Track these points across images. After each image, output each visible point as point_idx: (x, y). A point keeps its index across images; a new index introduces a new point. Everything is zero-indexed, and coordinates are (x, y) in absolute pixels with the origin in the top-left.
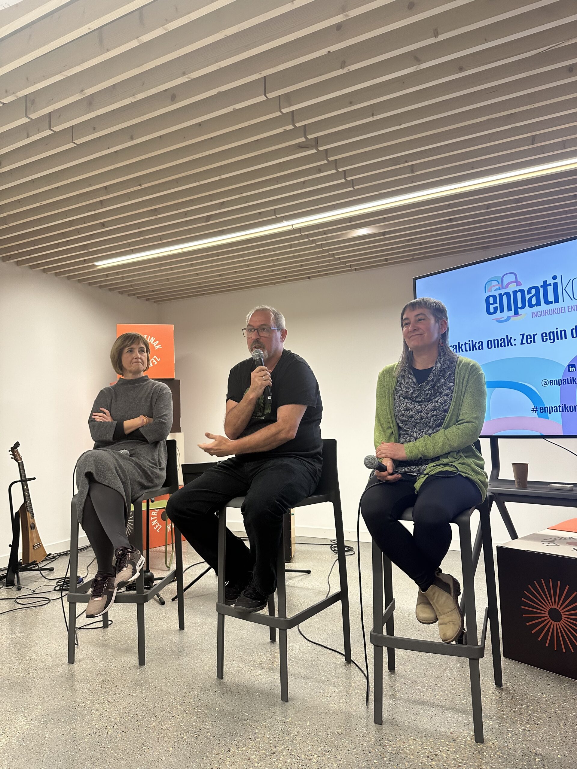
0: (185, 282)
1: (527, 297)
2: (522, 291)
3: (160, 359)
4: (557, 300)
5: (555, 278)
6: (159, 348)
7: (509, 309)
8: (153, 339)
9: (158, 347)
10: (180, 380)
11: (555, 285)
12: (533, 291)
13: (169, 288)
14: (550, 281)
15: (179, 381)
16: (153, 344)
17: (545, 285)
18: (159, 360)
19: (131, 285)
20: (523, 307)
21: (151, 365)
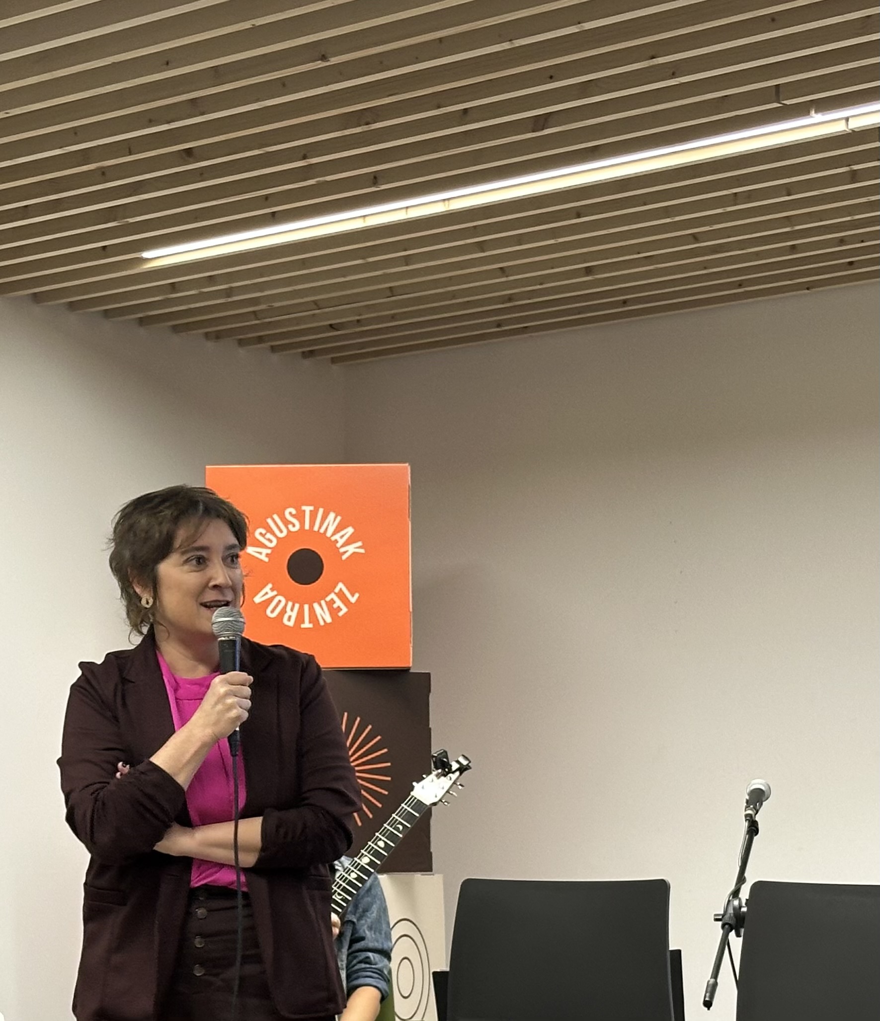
0: (454, 295)
3: (357, 595)
6: (354, 553)
8: (332, 521)
9: (351, 549)
10: (429, 674)
13: (393, 317)
15: (426, 678)
16: (333, 538)
18: (353, 600)
19: (254, 312)
21: (324, 615)
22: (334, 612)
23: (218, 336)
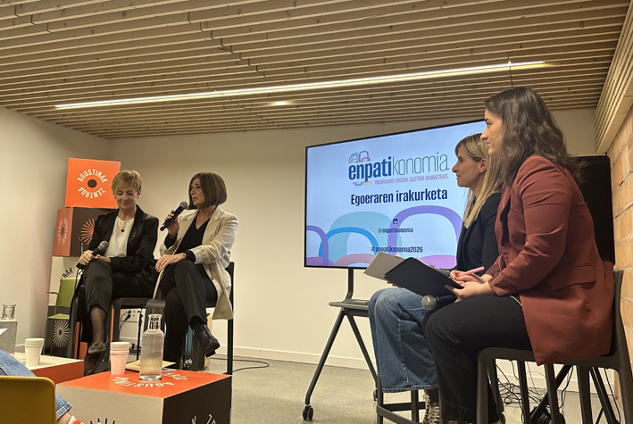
0: (134, 125)
1: (373, 169)
2: (370, 165)
4: (390, 174)
5: (390, 158)
7: (362, 177)
8: (100, 173)
11: (390, 162)
12: (377, 166)
13: (119, 129)
14: (387, 160)
17: (384, 162)
19: (84, 124)
20: (370, 176)
21: (96, 195)
22: (99, 195)
23: (76, 129)
